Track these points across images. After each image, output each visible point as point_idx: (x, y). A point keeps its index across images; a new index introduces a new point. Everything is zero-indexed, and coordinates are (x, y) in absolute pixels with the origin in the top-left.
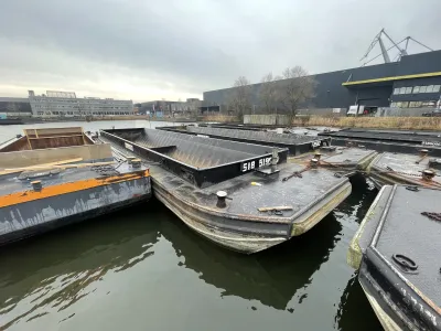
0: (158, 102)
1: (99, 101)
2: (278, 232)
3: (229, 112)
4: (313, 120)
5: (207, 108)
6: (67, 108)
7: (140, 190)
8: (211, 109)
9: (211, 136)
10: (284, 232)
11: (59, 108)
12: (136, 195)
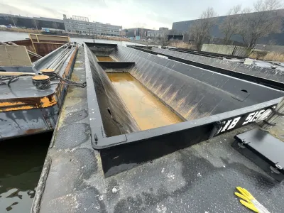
0: (139, 29)
1: (102, 25)
3: (190, 41)
4: (270, 55)
5: (173, 36)
6: (83, 29)
7: (36, 125)
8: (176, 37)
9: (170, 57)
11: (79, 28)
12: (30, 130)
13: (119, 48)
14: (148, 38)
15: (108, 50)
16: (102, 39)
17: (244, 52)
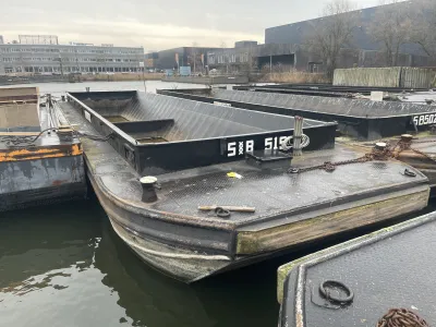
0: (186, 50)
2: (216, 245)
5: (270, 57)
6: (45, 61)
7: (63, 175)
8: (277, 59)
9: (234, 104)
10: (225, 246)
11: (33, 62)
12: (57, 182)
13: (141, 97)
14: (211, 68)
15: (117, 103)
16: (96, 80)
17: (423, 78)
